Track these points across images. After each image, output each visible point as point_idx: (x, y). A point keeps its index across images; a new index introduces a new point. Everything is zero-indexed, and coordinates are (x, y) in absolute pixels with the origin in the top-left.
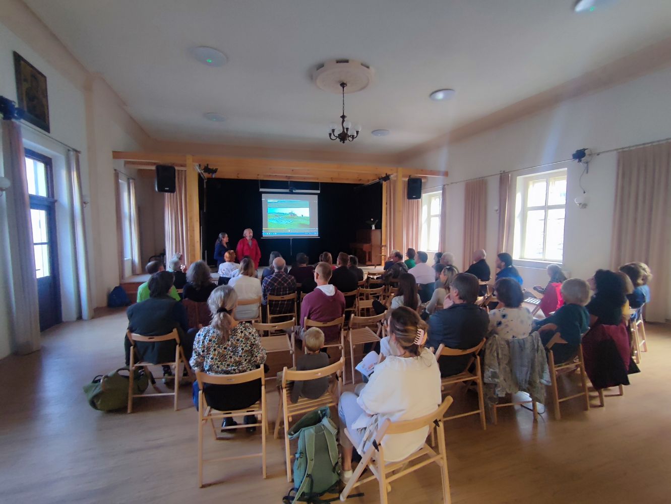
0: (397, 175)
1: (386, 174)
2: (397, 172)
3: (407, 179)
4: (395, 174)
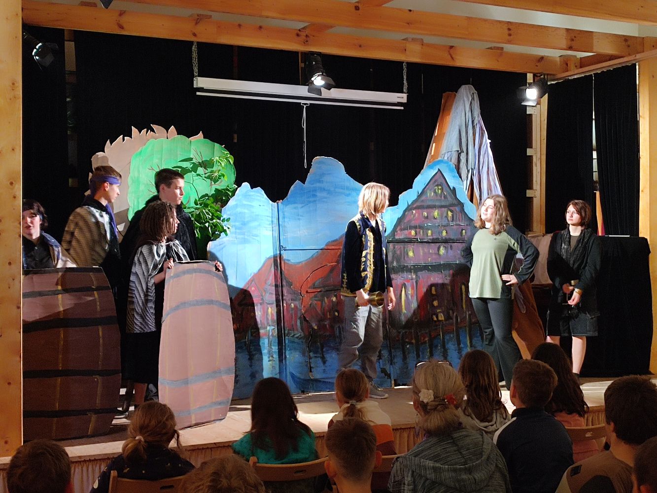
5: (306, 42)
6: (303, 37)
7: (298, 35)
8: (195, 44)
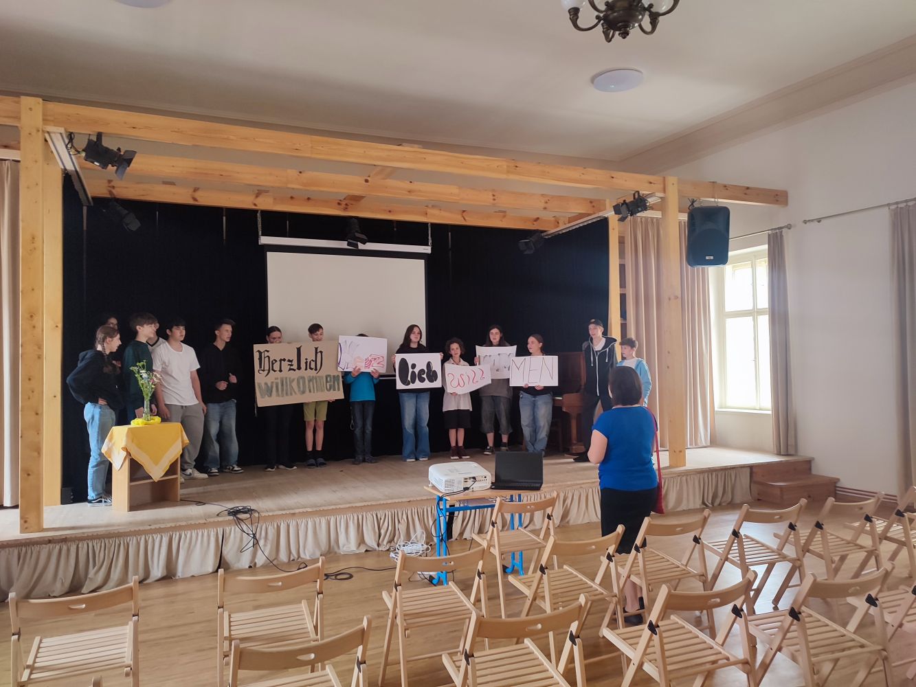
4: (659, 196)
5: (346, 209)
6: (343, 206)
7: (339, 204)
8: (259, 212)
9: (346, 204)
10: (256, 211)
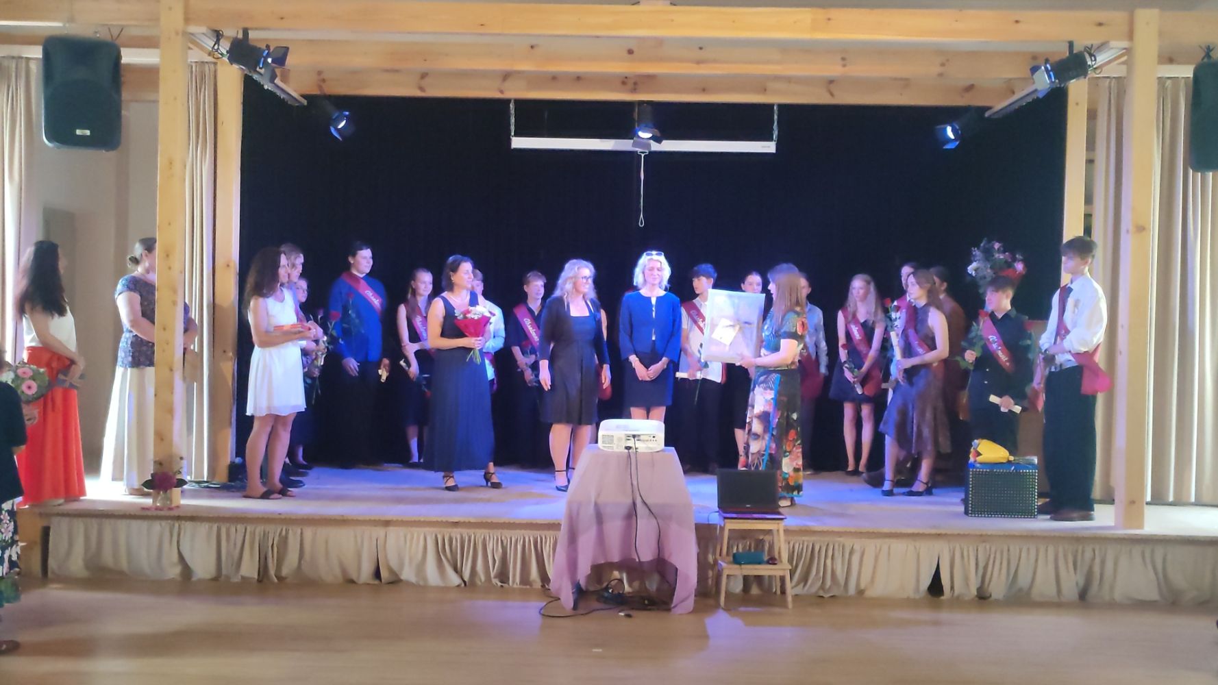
0: (1128, 51)
1: (1071, 44)
2: (1130, 36)
3: (1187, 72)
4: (1118, 45)
5: (634, 90)
6: (630, 87)
7: (624, 83)
8: (512, 101)
9: (635, 84)
10: (508, 101)
